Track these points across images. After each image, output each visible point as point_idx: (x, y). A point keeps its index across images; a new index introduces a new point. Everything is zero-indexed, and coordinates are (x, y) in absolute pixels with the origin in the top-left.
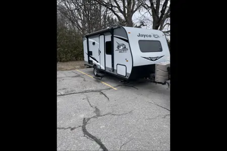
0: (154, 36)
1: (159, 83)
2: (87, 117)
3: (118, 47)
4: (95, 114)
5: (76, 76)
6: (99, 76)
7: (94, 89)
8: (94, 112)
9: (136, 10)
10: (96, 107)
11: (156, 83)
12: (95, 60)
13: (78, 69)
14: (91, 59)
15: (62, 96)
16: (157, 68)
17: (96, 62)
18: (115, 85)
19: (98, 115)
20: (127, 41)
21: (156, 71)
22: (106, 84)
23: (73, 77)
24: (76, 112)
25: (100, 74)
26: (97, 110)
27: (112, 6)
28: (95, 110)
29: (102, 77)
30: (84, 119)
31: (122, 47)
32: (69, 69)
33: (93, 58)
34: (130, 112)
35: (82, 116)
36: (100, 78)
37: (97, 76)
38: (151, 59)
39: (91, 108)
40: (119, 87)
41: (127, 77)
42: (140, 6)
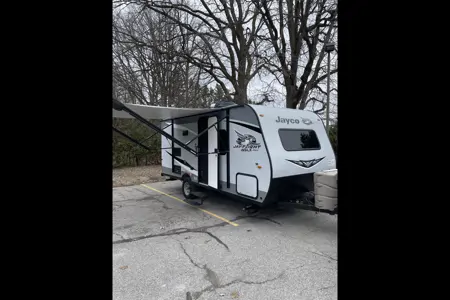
0: (304, 121)
1: (323, 211)
2: (192, 290)
3: (240, 141)
4: (208, 284)
5: (145, 199)
6: (196, 197)
7: (190, 225)
8: (205, 277)
9: (254, 75)
10: (205, 267)
11: (317, 210)
12: (187, 164)
13: (146, 183)
14: (177, 163)
15: (127, 244)
16: (318, 182)
17: (188, 169)
18: (233, 216)
19: (216, 285)
20: (259, 130)
21: (316, 187)
22: (215, 216)
23: (140, 200)
24: (166, 280)
25: (196, 194)
26: (210, 274)
27: (212, 67)
28: (205, 272)
29: (203, 199)
30: (188, 294)
31: (247, 142)
32: (128, 183)
33: (182, 162)
34: (281, 276)
35: (182, 288)
36: (199, 201)
37: (191, 197)
38: (303, 164)
39: (196, 269)
40: (241, 220)
41: (259, 200)
42: (260, 68)
